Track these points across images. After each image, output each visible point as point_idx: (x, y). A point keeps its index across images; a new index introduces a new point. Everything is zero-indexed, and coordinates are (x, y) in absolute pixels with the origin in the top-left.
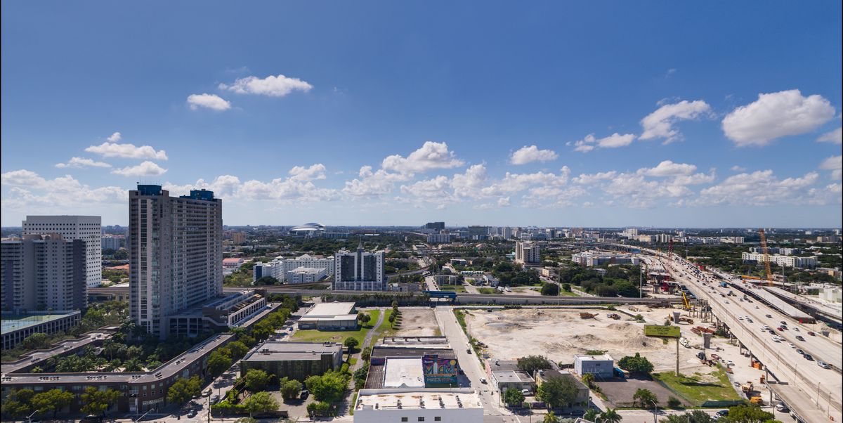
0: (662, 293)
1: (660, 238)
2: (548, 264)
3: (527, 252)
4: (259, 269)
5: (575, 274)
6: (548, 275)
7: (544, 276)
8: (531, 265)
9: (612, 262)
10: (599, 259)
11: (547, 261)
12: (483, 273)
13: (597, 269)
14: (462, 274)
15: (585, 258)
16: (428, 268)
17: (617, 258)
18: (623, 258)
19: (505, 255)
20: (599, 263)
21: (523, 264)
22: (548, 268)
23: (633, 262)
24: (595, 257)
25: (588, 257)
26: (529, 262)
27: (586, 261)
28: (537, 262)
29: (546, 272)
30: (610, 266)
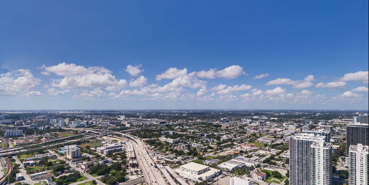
0: (134, 175)
1: (133, 123)
2: (85, 159)
3: (73, 153)
5: (98, 170)
6: (85, 169)
7: (82, 169)
8: (75, 160)
9: (114, 151)
10: (109, 151)
11: (84, 154)
12: (46, 173)
13: (108, 160)
14: (32, 177)
15: (103, 150)
16: (4, 178)
17: (116, 149)
18: (119, 148)
19: (60, 149)
20: (109, 153)
21: (71, 159)
22: (84, 163)
23: (123, 150)
24: (107, 150)
25: (104, 149)
26: (74, 157)
27: (103, 152)
28: (79, 157)
29: (84, 167)
30: (114, 154)
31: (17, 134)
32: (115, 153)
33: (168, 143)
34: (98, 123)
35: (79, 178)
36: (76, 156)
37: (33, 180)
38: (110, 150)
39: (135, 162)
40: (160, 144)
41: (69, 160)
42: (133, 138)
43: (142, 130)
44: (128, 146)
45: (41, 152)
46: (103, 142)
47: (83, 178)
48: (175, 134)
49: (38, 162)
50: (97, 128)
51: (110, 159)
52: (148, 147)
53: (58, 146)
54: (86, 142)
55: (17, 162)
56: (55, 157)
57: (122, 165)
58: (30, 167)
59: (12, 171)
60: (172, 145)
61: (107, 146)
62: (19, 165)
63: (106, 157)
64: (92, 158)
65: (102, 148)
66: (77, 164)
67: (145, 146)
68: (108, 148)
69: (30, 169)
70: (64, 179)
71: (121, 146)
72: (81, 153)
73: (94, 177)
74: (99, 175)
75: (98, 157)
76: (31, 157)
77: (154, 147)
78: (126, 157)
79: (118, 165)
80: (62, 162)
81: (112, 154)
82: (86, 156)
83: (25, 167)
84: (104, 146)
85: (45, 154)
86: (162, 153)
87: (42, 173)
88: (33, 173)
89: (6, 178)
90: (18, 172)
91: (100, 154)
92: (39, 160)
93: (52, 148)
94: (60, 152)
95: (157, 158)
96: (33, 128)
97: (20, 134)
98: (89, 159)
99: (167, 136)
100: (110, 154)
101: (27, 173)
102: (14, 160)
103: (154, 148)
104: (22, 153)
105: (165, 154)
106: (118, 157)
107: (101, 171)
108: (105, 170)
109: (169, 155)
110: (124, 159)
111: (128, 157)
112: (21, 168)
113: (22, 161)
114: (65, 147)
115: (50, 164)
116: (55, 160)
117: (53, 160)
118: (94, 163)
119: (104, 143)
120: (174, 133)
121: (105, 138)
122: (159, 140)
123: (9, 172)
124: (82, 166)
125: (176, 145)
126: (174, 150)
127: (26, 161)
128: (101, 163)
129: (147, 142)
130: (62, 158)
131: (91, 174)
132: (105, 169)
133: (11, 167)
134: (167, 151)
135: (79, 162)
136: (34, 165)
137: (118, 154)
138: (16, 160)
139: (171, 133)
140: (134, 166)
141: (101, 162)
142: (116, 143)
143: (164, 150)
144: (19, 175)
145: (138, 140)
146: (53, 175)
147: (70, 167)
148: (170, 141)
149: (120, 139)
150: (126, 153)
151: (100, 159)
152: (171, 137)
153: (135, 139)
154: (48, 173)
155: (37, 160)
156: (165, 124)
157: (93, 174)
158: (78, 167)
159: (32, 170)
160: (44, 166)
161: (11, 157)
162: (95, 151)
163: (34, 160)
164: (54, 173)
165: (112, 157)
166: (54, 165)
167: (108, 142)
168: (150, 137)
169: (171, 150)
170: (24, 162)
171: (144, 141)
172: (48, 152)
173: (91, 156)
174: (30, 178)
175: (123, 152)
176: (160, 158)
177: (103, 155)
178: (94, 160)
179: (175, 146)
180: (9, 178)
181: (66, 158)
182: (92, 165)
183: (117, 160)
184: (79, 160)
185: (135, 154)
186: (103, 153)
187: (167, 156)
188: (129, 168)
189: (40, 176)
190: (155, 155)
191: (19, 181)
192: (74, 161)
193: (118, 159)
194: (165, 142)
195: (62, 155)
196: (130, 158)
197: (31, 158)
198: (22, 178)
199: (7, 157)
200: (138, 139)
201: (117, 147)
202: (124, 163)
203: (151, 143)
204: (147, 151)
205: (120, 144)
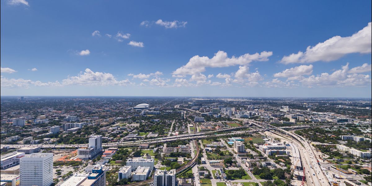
1: (299, 118)
2: (248, 155)
3: (239, 148)
4: (121, 174)
5: (261, 173)
6: (248, 166)
7: (247, 166)
8: (241, 154)
9: (277, 153)
10: (271, 152)
11: (248, 150)
12: (220, 162)
13: (270, 162)
14: (210, 163)
15: (265, 149)
16: (195, 159)
17: (279, 150)
18: (282, 150)
19: (229, 140)
20: (271, 153)
21: (237, 153)
22: (248, 160)
23: (287, 153)
24: (270, 151)
25: (267, 149)
26: (240, 152)
27: (265, 150)
28: (243, 152)
29: (248, 165)
30: (276, 156)
31: (201, 120)
32: (278, 155)
33: (351, 156)
34: (260, 114)
35: (244, 176)
36: (241, 151)
37: (211, 166)
38: (272, 150)
39: (301, 174)
40: (337, 154)
41: (236, 154)
42: (300, 139)
43: (310, 129)
44: (293, 149)
45: (216, 139)
46: (266, 139)
47: (246, 176)
48: (365, 143)
49: (214, 149)
50: (259, 120)
51: (272, 162)
52: (319, 156)
53: (227, 137)
54: (249, 135)
55: (202, 147)
56: (225, 147)
57: (285, 173)
58: (209, 153)
59: (199, 155)
60: (358, 160)
61: (269, 144)
62: (203, 150)
63: (268, 158)
64: (255, 156)
65: (265, 147)
66: (242, 159)
67: (315, 151)
68: (271, 147)
69: (209, 155)
70: (232, 173)
71: (285, 148)
72: (246, 147)
73: (257, 179)
74: (262, 178)
75: (261, 155)
76: (210, 143)
77: (328, 156)
78: (290, 164)
79: (281, 173)
80: (231, 155)
81: (275, 156)
82: (249, 152)
83: (206, 152)
84: (267, 145)
85: (218, 142)
86: (341, 169)
87: (216, 161)
88: (211, 159)
89: (196, 160)
90: (202, 156)
91: (263, 153)
92: (215, 148)
93: (223, 137)
94: (229, 142)
95: (334, 175)
96: (210, 115)
97: (202, 120)
98: (252, 157)
99: (351, 143)
100: (272, 155)
101: (207, 158)
102: (199, 144)
103: (328, 158)
104: (204, 138)
105: (347, 172)
106: (282, 162)
107: (264, 175)
108: (268, 175)
109: (354, 175)
110: (288, 165)
111: (293, 164)
112: (204, 152)
113: (204, 146)
114: (233, 138)
115: (222, 154)
116: (225, 151)
117: (224, 151)
118: (257, 163)
119: (267, 141)
120: (362, 140)
121: (267, 133)
122: (336, 148)
123: (197, 155)
124: (246, 163)
125: (366, 161)
126: (362, 168)
127: (207, 147)
128: (263, 165)
129: (319, 148)
130: (230, 150)
131: (254, 174)
132: (267, 173)
133: (199, 150)
134: (350, 167)
135: (244, 158)
136: (212, 152)
137: (281, 158)
138: (201, 144)
139: (357, 139)
140: (299, 178)
141: (263, 163)
142: (279, 143)
143: (345, 164)
144: (203, 159)
145: (305, 143)
146: (224, 165)
147: (237, 162)
148: (356, 152)
149: (283, 138)
150: (290, 158)
151: (263, 160)
152: (357, 145)
153: (302, 142)
154: (221, 163)
155: (213, 148)
156: (346, 123)
157: (255, 175)
158: (243, 162)
159: (210, 156)
160: (218, 154)
161: (198, 141)
162: (258, 148)
163: (212, 147)
164: (225, 164)
165: (274, 159)
166: (224, 155)
167: (270, 139)
168: (323, 142)
169: (357, 168)
170: (206, 148)
171: (313, 145)
172: (220, 141)
173: (254, 153)
174: (209, 164)
175: (286, 155)
176: (338, 177)
177: (266, 155)
178: (257, 159)
179: (363, 162)
180: (197, 161)
181: (233, 150)
182: (255, 165)
183: (280, 165)
184: (243, 156)
185: (301, 162)
186: (265, 152)
187: (350, 176)
188: (294, 179)
189: (216, 164)
190: (329, 170)
191: (203, 164)
192: (239, 156)
193: (281, 163)
194: (346, 152)
195: (230, 146)
196: (296, 166)
197: (209, 145)
198: (205, 163)
199: (196, 140)
200: (305, 141)
201: (281, 148)
202: (288, 171)
203: (325, 150)
204: (318, 161)
205: (283, 144)
